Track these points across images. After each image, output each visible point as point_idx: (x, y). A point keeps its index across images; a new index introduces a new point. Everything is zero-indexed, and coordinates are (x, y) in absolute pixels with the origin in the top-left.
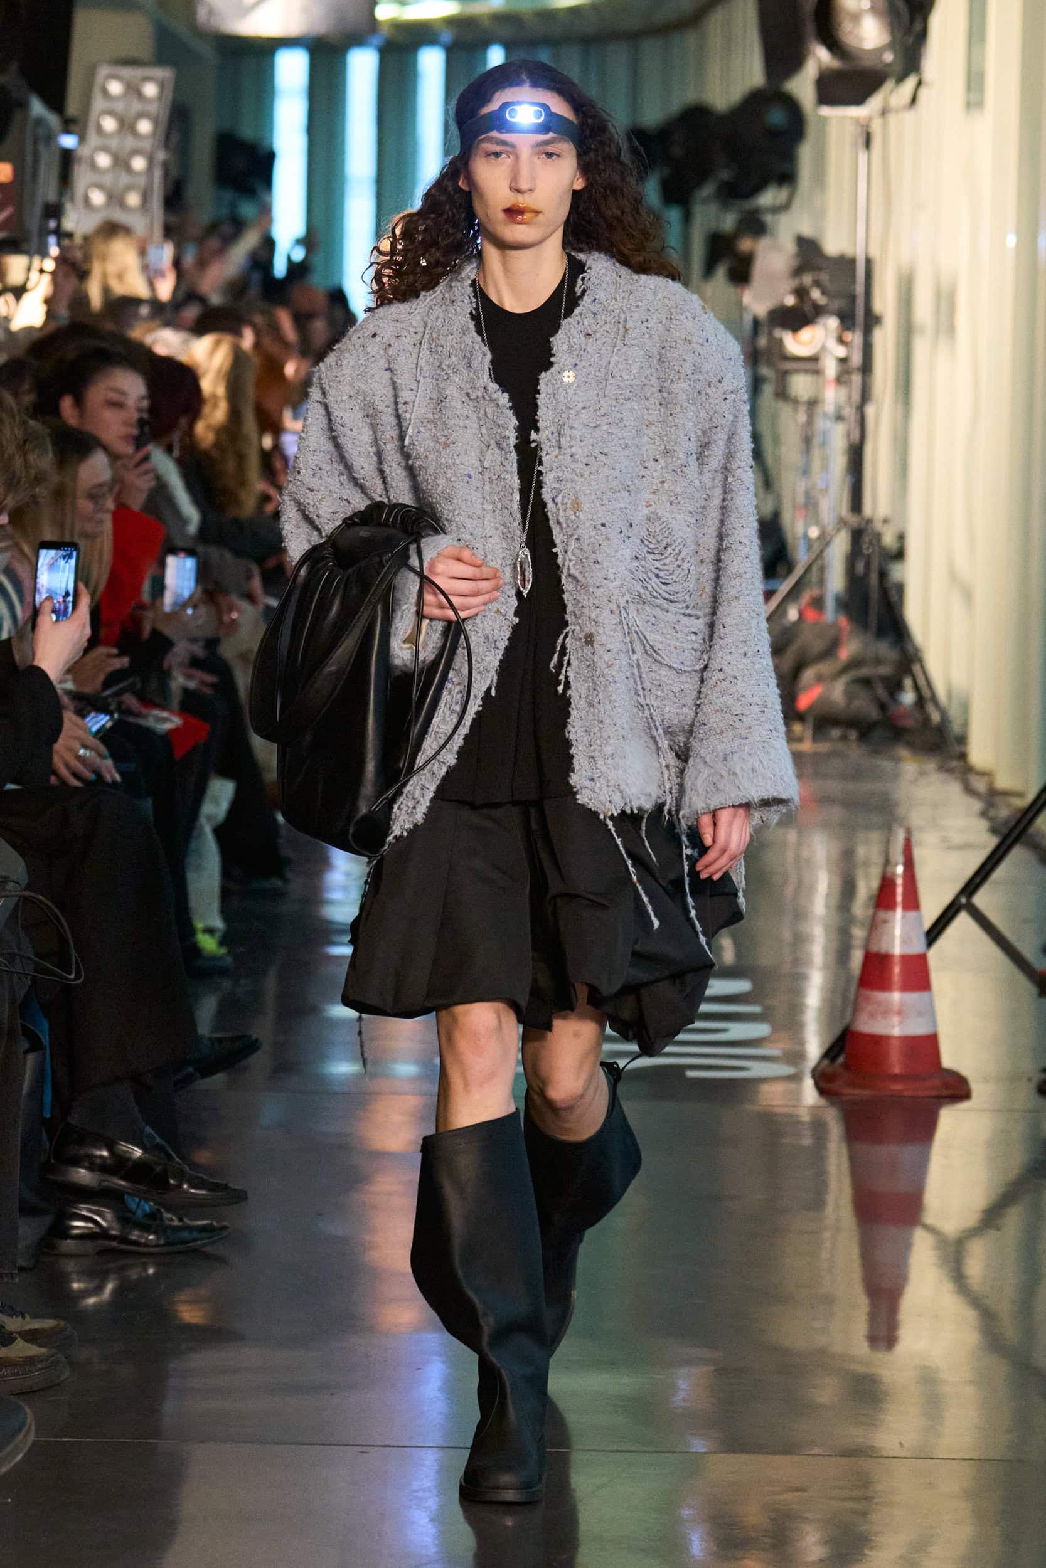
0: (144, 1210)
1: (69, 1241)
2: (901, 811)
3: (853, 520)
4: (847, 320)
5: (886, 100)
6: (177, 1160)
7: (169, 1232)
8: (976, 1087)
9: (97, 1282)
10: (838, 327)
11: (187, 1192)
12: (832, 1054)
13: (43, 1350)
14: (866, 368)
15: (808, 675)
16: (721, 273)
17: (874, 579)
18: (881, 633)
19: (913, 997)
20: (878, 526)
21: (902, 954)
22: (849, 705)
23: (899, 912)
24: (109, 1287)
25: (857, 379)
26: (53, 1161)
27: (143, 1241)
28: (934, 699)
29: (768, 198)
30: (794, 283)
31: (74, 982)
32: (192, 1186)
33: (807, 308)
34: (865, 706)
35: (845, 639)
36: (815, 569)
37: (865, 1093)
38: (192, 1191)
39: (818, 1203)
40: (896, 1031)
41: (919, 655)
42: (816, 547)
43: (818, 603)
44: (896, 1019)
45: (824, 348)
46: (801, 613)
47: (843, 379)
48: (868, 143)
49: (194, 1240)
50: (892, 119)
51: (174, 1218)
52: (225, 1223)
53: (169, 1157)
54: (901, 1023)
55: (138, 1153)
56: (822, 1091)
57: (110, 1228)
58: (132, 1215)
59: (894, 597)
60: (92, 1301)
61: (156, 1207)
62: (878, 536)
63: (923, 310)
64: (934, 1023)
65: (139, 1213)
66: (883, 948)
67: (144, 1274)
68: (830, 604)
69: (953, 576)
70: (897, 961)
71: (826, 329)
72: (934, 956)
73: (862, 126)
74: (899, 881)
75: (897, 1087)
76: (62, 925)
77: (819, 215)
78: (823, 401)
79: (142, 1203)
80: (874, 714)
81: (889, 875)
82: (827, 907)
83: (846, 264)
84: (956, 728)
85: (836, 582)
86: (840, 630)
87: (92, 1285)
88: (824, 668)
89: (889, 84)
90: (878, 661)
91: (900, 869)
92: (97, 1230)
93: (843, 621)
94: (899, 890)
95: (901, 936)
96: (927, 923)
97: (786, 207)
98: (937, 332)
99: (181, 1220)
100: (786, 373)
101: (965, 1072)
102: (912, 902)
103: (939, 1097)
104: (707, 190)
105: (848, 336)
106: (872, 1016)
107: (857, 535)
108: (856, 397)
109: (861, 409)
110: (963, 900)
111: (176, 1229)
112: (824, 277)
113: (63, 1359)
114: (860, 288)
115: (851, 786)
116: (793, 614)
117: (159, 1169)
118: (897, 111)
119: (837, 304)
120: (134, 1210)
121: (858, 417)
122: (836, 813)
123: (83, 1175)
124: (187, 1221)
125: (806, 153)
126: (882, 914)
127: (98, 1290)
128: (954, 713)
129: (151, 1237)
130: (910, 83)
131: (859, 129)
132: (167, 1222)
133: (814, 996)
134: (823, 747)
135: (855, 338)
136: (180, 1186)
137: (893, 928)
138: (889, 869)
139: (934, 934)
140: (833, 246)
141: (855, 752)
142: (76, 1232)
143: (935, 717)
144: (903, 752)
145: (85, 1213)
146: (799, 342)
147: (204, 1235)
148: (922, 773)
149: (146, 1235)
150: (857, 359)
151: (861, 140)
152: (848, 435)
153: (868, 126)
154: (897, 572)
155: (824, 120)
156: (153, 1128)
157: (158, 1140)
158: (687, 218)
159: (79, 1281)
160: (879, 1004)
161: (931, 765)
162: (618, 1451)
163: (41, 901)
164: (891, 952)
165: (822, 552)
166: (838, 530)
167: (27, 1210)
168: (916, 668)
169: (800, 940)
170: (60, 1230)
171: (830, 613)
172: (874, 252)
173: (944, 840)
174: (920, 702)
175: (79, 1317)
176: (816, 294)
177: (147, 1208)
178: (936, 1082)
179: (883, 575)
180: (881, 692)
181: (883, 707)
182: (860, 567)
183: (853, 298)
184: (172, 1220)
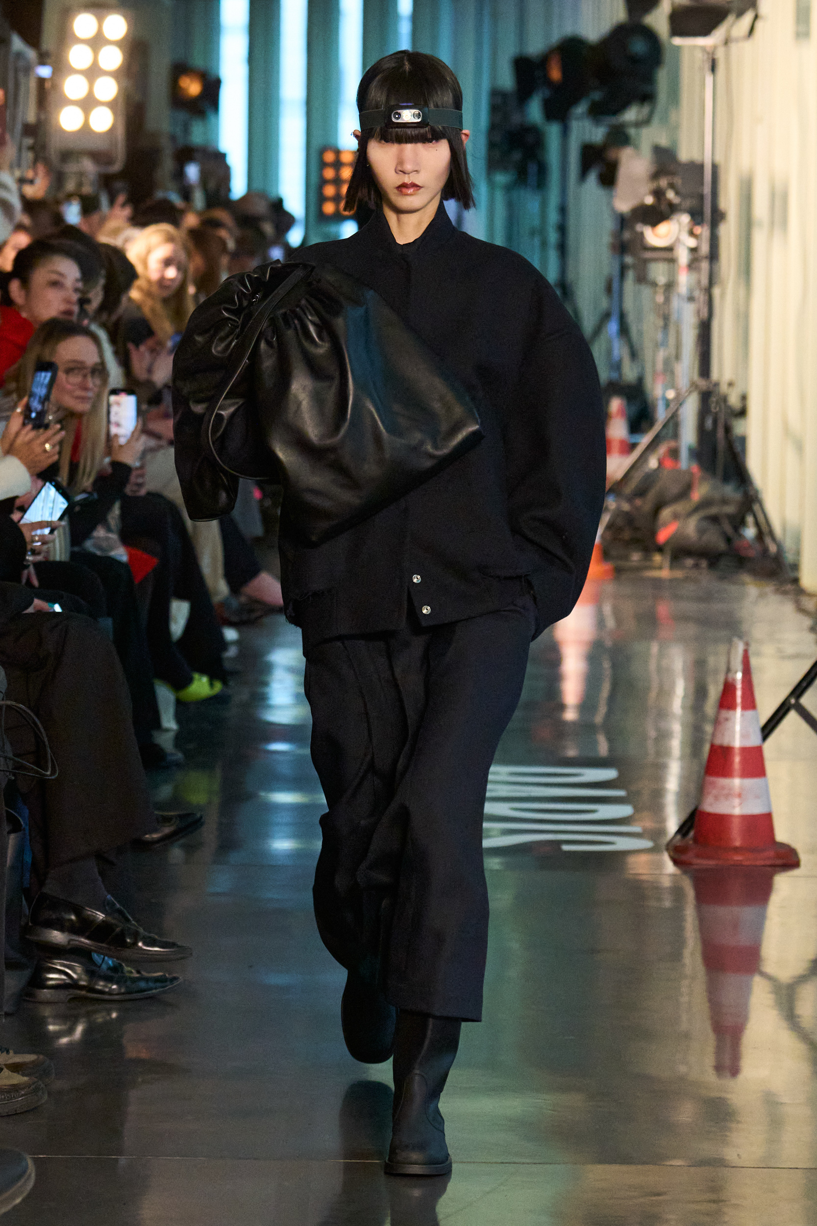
0: (108, 964)
1: (45, 990)
2: (745, 627)
3: (703, 384)
4: (697, 216)
5: (728, 31)
6: (133, 922)
7: (129, 983)
8: (803, 857)
9: (69, 1024)
10: (689, 223)
11: (141, 949)
12: (684, 831)
13: (26, 1079)
14: (714, 256)
15: (666, 513)
16: (592, 178)
17: (720, 433)
18: (726, 479)
19: (751, 783)
20: (724, 388)
21: (742, 746)
22: (700, 538)
23: (739, 710)
24: (79, 1029)
25: (705, 265)
26: (30, 924)
27: (107, 990)
28: (771, 533)
29: (631, 115)
30: (652, 186)
31: (50, 778)
32: (145, 944)
33: (664, 207)
34: (714, 539)
35: (697, 481)
36: (671, 424)
37: (711, 863)
38: (145, 948)
39: (676, 956)
40: (737, 811)
41: (760, 496)
42: (673, 406)
43: (674, 453)
44: (736, 801)
45: (678, 240)
46: (660, 463)
47: (694, 266)
48: (713, 68)
49: (151, 989)
50: (734, 47)
51: (133, 971)
52: (174, 975)
53: (128, 920)
54: (741, 804)
55: (101, 916)
56: (676, 862)
57: (80, 979)
58: (98, 969)
59: (738, 449)
60: (64, 1040)
61: (118, 962)
62: (725, 399)
63: (761, 208)
64: (769, 804)
65: (104, 966)
66: (725, 742)
67: (108, 1018)
68: (684, 454)
69: (786, 430)
70: (737, 751)
71: (680, 224)
72: (769, 747)
73: (708, 53)
74: (739, 686)
75: (738, 858)
76: (39, 729)
77: (674, 129)
78: (677, 284)
79: (106, 958)
80: (722, 546)
81: (730, 680)
82: (683, 707)
83: (697, 168)
84: (789, 557)
85: (688, 436)
86: (692, 475)
87: (63, 1027)
88: (679, 507)
89: (731, 18)
90: (724, 501)
91: (739, 676)
92: (68, 981)
93: (695, 468)
94: (739, 693)
95: (741, 730)
96: (763, 720)
97: (646, 122)
98: (772, 223)
99: (138, 972)
100: (646, 261)
101: (794, 844)
102: (750, 703)
103: (772, 866)
104: (581, 109)
105: (698, 230)
106: (716, 798)
107: (706, 397)
108: (705, 281)
109: (708, 291)
110: (793, 701)
111: (134, 980)
112: (678, 181)
113: (42, 1086)
114: (707, 189)
115: (702, 606)
116: (653, 463)
117: (118, 930)
118: (737, 40)
119: (688, 203)
120: (99, 965)
121: (707, 298)
122: (691, 629)
123: (57, 936)
124: (145, 974)
125: (662, 77)
126: (724, 713)
127: (70, 1031)
128: (788, 544)
129: (114, 987)
130: (748, 17)
131: (706, 57)
132: (127, 974)
133: (673, 783)
134: (679, 574)
135: (703, 231)
136: (135, 944)
137: (734, 723)
138: (730, 676)
139: (768, 729)
140: (685, 155)
141: (706, 579)
142: (51, 983)
143: (773, 548)
144: (746, 578)
145: (59, 967)
146: (656, 235)
147: (158, 984)
148: (762, 596)
149: (110, 985)
150: (705, 249)
151: (707, 66)
152: (698, 312)
153: (713, 53)
154: (739, 427)
155: (678, 48)
156: (113, 895)
157: (118, 906)
158: (565, 133)
159: (54, 1024)
160: (723, 788)
161: (769, 588)
162: (503, 1163)
163: (20, 708)
164: (732, 745)
165: (677, 410)
166: (690, 392)
167: (11, 965)
168: (756, 507)
169: (663, 736)
170: (37, 981)
171: (685, 462)
172: (719, 159)
173: (780, 650)
174: (760, 536)
175: (54, 1054)
176: (671, 195)
177: (110, 962)
178: (771, 853)
179: (728, 430)
180: (728, 528)
181: (729, 540)
182: (709, 423)
183: (701, 197)
184: (131, 972)
